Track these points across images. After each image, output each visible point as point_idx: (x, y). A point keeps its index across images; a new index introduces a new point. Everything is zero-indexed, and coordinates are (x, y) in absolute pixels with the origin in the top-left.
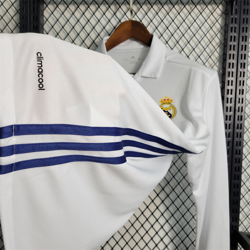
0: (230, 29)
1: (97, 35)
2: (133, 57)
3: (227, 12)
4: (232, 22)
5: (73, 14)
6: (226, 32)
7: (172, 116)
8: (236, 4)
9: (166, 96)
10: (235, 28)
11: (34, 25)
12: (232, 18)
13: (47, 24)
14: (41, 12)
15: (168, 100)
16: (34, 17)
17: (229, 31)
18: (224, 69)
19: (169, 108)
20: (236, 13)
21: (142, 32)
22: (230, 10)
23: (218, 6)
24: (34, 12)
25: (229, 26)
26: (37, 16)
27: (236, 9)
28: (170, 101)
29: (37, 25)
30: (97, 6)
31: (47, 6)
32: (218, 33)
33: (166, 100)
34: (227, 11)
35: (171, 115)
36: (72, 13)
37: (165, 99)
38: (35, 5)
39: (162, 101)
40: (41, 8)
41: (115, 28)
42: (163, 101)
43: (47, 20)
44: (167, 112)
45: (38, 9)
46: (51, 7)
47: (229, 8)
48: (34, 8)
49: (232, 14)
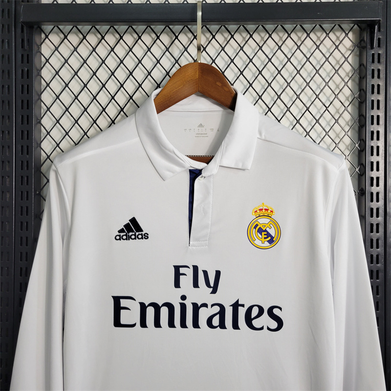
0: (369, 73)
1: (136, 86)
2: (201, 125)
3: (363, 44)
4: (373, 62)
5: (94, 50)
6: (363, 78)
7: (274, 239)
8: (379, 30)
9: (263, 204)
10: (379, 70)
11: (22, 70)
12: (373, 55)
13: (47, 67)
14: (35, 48)
15: (267, 210)
16: (22, 56)
17: (369, 76)
18: (362, 141)
19: (268, 225)
20: (379, 46)
21: (219, 84)
22: (368, 41)
23: (347, 35)
24: (23, 47)
25: (368, 67)
26: (28, 55)
27: (379, 39)
28: (269, 211)
29: (28, 70)
30: (136, 36)
31: (47, 37)
32: (349, 79)
33: (264, 211)
34: (362, 42)
35: (272, 238)
36: (91, 49)
37: (261, 208)
38: (25, 35)
39: (256, 211)
40: (37, 39)
41: (168, 73)
42: (258, 211)
43: (47, 61)
44: (266, 231)
45: (30, 42)
46: (55, 38)
47: (366, 37)
48: (23, 41)
49: (372, 48)
